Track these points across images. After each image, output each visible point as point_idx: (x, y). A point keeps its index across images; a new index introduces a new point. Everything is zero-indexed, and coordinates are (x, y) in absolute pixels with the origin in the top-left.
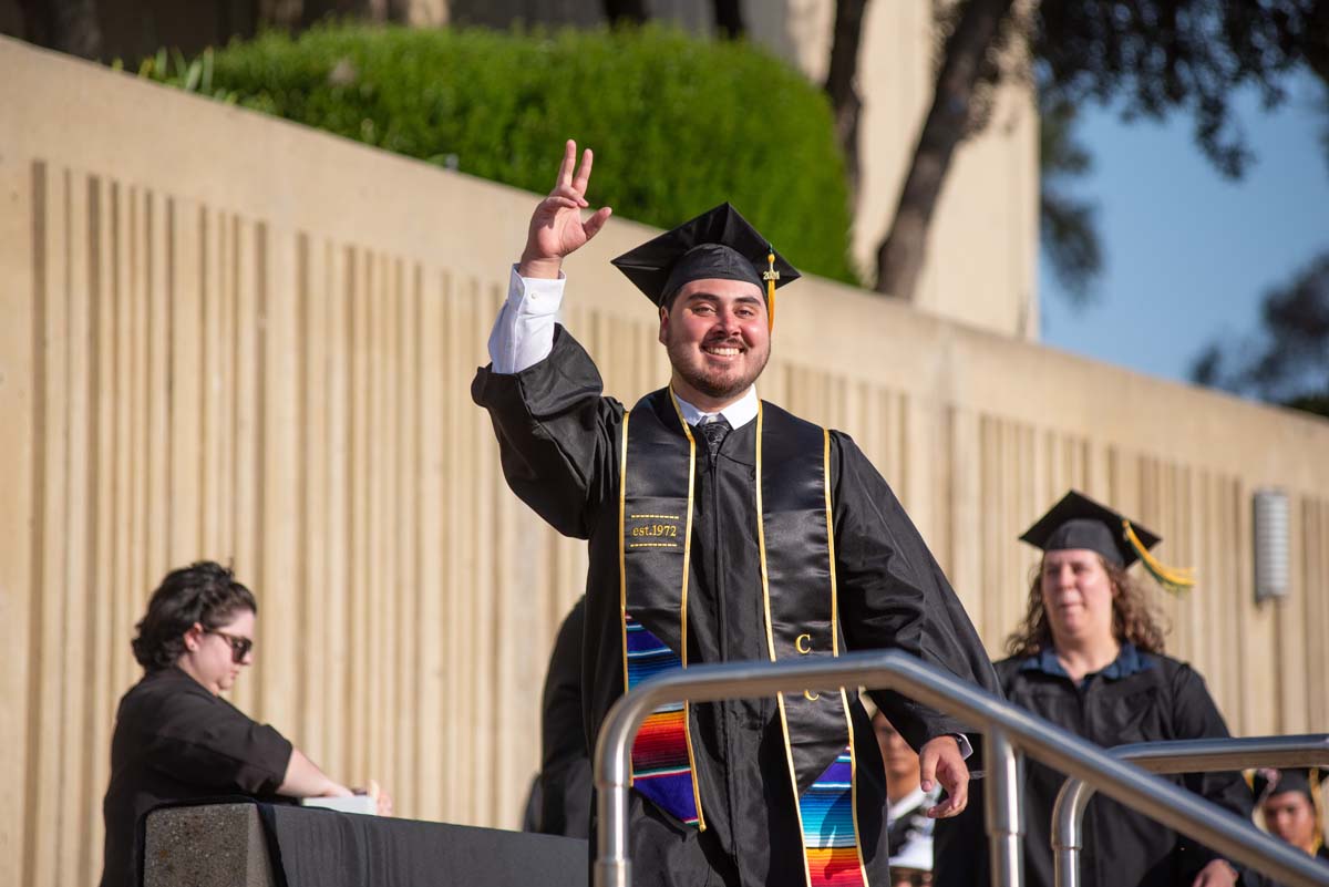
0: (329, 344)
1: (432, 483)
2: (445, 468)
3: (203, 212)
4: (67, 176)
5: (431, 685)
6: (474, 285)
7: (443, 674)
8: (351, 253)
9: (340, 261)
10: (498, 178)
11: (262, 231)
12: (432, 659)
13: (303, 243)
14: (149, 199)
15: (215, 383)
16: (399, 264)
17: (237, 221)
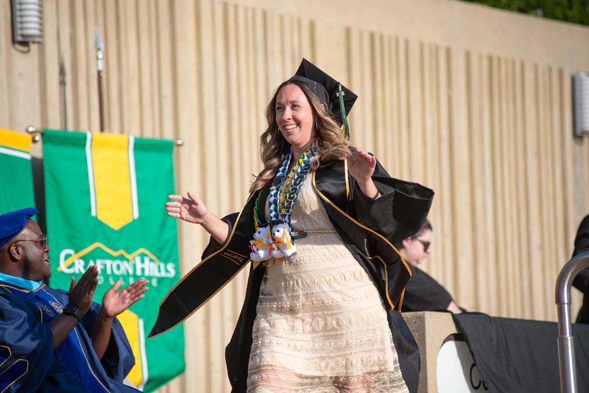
0: (481, 101)
1: (532, 161)
2: (538, 154)
3: (422, 46)
4: (361, 33)
5: (536, 253)
6: (550, 70)
7: (542, 247)
8: (490, 59)
9: (485, 62)
10: (566, 19)
11: (448, 51)
12: (536, 241)
13: (468, 55)
14: (397, 40)
15: (429, 122)
16: (514, 63)
17: (437, 48)
